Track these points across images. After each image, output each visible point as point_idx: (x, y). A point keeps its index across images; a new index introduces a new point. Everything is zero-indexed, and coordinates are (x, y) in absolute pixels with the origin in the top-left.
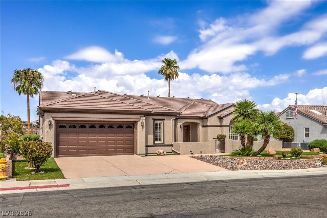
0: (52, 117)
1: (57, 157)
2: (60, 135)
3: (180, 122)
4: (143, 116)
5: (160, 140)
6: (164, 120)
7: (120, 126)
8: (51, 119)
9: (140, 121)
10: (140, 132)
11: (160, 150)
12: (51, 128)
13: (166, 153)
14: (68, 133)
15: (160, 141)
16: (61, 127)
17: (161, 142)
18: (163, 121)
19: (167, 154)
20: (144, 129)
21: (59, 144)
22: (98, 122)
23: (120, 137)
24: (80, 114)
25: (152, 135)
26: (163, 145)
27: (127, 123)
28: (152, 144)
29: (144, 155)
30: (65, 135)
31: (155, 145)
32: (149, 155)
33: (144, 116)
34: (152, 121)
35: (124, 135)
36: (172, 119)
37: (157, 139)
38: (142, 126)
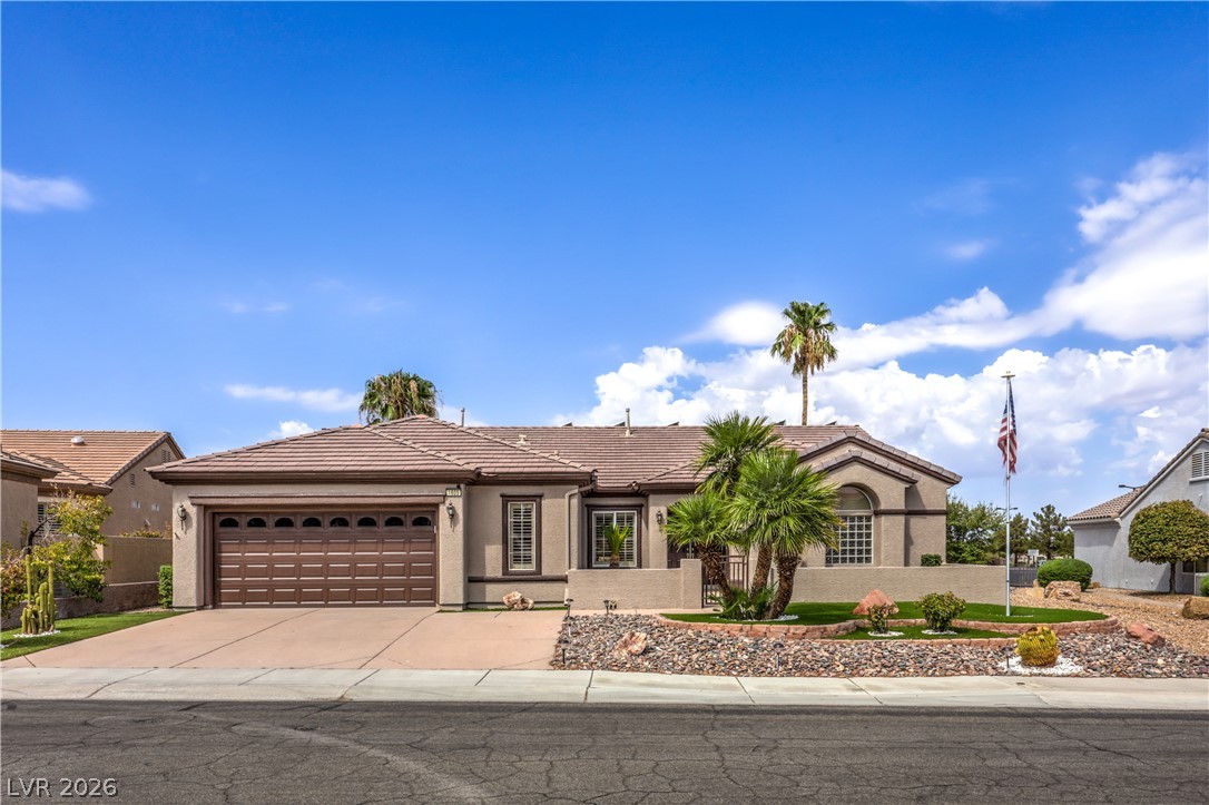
0: (191, 497)
1: (214, 608)
2: (224, 548)
3: (657, 505)
4: (455, 486)
5: (527, 560)
6: (541, 496)
7: (395, 518)
8: (187, 504)
9: (444, 502)
10: (449, 538)
11: (515, 593)
12: (187, 529)
13: (535, 603)
14: (243, 541)
15: (528, 565)
16: (225, 524)
17: (531, 568)
18: (538, 500)
19: (536, 606)
20: (460, 527)
21: (220, 572)
22: (323, 510)
23: (393, 552)
24: (264, 487)
25: (500, 547)
26: (536, 578)
27: (417, 509)
28: (499, 575)
29: (461, 609)
30: (235, 548)
31: (508, 578)
32: (489, 607)
33: (459, 487)
34: (500, 501)
35: (407, 545)
36: (567, 495)
37: (517, 559)
38: (453, 516)
